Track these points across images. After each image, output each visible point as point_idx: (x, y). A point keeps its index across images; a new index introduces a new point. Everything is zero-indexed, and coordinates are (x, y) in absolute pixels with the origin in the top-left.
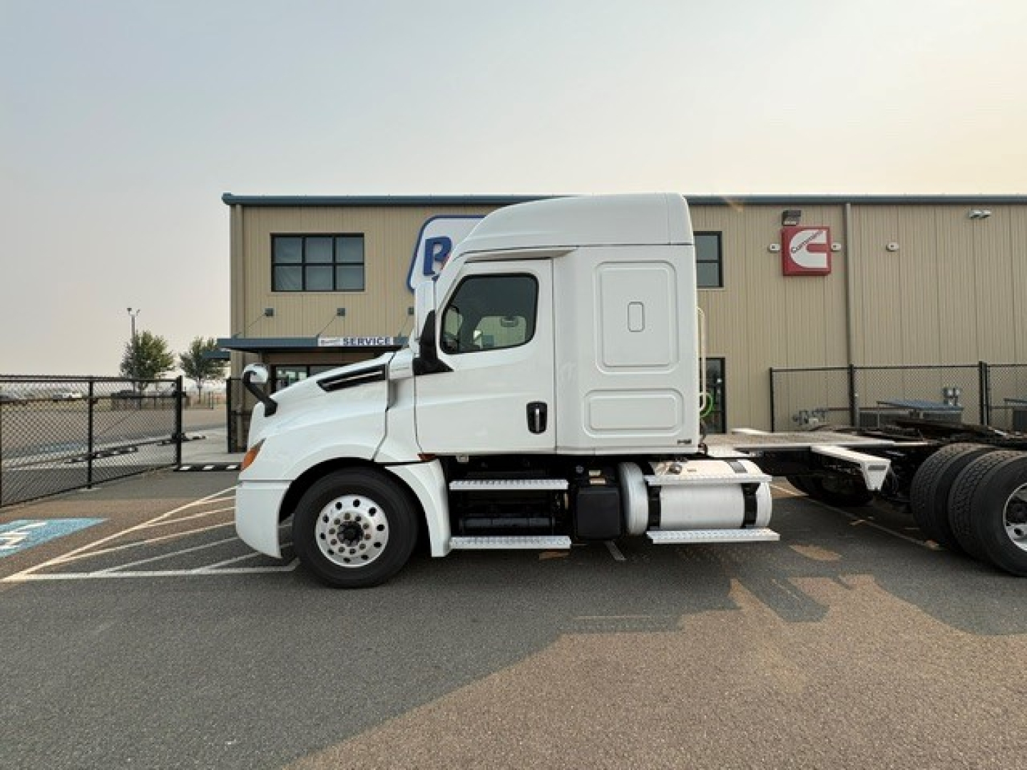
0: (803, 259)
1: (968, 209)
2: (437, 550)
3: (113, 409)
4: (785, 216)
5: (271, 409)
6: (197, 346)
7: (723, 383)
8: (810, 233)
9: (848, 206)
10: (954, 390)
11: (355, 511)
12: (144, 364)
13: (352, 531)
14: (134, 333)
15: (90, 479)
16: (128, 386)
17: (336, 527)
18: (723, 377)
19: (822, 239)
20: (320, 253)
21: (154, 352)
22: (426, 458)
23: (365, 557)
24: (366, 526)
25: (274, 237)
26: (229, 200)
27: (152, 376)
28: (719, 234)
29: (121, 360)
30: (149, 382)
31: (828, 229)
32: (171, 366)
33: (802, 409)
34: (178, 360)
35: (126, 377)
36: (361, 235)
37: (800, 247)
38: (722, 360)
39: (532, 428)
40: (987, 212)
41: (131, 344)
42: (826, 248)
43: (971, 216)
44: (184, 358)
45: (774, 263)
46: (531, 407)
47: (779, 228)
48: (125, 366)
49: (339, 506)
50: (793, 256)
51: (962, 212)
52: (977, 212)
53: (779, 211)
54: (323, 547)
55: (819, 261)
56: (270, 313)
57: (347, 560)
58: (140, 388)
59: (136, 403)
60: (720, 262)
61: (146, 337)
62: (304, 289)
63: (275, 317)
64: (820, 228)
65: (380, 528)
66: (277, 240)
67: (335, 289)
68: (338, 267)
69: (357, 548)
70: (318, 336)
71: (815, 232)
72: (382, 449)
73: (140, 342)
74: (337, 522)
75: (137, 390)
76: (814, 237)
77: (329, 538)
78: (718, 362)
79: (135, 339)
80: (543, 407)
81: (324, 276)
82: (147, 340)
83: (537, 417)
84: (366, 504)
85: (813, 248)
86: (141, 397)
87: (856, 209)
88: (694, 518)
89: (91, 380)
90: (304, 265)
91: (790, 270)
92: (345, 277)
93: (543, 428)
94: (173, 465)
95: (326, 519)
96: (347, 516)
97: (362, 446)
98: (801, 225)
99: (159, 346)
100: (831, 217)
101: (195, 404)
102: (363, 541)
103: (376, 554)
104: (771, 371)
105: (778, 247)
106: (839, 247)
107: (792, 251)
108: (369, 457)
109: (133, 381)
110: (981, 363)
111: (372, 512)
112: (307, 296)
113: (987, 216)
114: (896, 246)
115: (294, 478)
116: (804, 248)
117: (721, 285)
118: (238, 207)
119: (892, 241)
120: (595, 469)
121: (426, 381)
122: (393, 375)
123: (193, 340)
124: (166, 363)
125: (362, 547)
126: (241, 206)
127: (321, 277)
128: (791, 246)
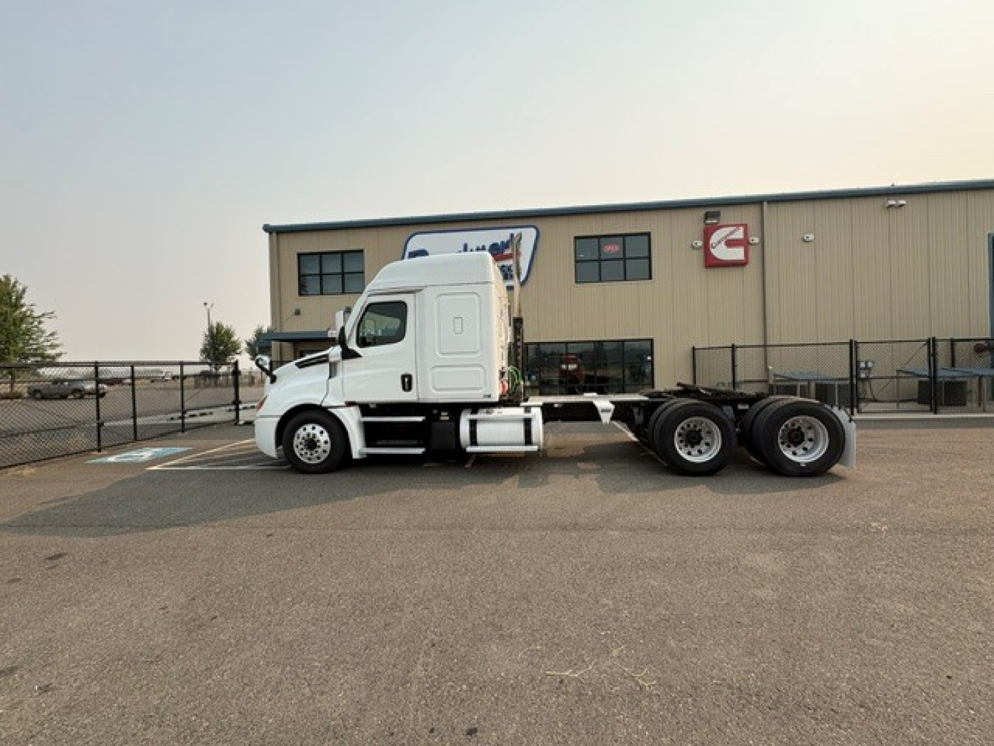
0: (722, 252)
1: (883, 200)
2: (355, 455)
3: (196, 387)
4: (707, 216)
5: (274, 380)
6: (259, 334)
7: (653, 358)
8: (728, 230)
9: (765, 204)
10: (866, 363)
11: (312, 432)
12: (218, 349)
13: (311, 444)
14: (209, 324)
15: (183, 428)
16: (206, 368)
17: (303, 441)
18: (652, 355)
19: (739, 234)
20: (333, 266)
21: (226, 338)
22: (350, 404)
23: (318, 458)
24: (318, 441)
25: (299, 255)
26: (267, 229)
27: (224, 359)
28: (648, 234)
29: (201, 347)
30: (222, 365)
31: (745, 226)
32: (238, 351)
33: (720, 380)
34: (244, 346)
35: (204, 361)
36: (361, 251)
37: (719, 242)
38: (652, 341)
39: (404, 388)
40: (902, 202)
41: (207, 333)
42: (744, 243)
43: (887, 205)
44: (249, 344)
45: (698, 257)
46: (403, 377)
47: (703, 226)
48: (204, 351)
49: (305, 429)
50: (713, 251)
51: (878, 203)
52: (892, 202)
53: (702, 212)
54: (297, 452)
55: (737, 254)
56: (298, 313)
57: (310, 459)
58: (216, 369)
59: (213, 382)
60: (649, 258)
61: (219, 327)
62: (322, 293)
63: (302, 316)
64: (738, 226)
65: (326, 442)
66: (302, 258)
67: (343, 292)
68: (346, 276)
69: (313, 452)
70: (329, 329)
71: (732, 229)
72: (326, 400)
73: (215, 331)
74: (303, 438)
75: (214, 370)
76: (732, 233)
77: (300, 447)
78: (649, 343)
79: (211, 329)
80: (410, 377)
81: (335, 283)
82: (220, 329)
83: (407, 382)
84: (319, 428)
85: (731, 243)
86: (217, 376)
87: (774, 206)
88: (496, 439)
89: (182, 364)
90: (321, 275)
91: (711, 263)
92: (351, 283)
93: (410, 389)
94: (234, 420)
95: (298, 437)
96: (308, 435)
97: (315, 398)
98: (721, 223)
99: (229, 334)
100: (749, 215)
101: (258, 382)
102: (317, 449)
103: (324, 457)
104: (694, 349)
105: (700, 243)
106: (756, 240)
107: (712, 246)
108: (318, 403)
109: (210, 364)
110: (851, 341)
111: (322, 432)
112: (325, 298)
113: (902, 206)
114: (811, 237)
115: (282, 413)
116: (723, 243)
117: (650, 278)
118: (274, 234)
119: (808, 232)
120: (445, 411)
121: (348, 363)
122: (332, 360)
123: (256, 328)
124: (234, 348)
125: (316, 452)
126: (277, 233)
127: (333, 284)
128: (711, 242)
